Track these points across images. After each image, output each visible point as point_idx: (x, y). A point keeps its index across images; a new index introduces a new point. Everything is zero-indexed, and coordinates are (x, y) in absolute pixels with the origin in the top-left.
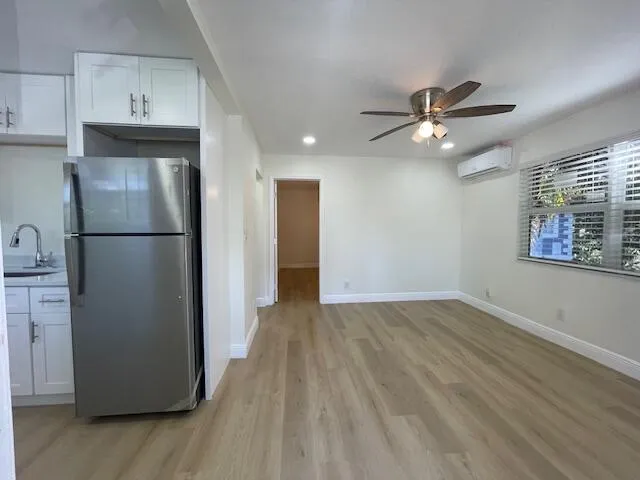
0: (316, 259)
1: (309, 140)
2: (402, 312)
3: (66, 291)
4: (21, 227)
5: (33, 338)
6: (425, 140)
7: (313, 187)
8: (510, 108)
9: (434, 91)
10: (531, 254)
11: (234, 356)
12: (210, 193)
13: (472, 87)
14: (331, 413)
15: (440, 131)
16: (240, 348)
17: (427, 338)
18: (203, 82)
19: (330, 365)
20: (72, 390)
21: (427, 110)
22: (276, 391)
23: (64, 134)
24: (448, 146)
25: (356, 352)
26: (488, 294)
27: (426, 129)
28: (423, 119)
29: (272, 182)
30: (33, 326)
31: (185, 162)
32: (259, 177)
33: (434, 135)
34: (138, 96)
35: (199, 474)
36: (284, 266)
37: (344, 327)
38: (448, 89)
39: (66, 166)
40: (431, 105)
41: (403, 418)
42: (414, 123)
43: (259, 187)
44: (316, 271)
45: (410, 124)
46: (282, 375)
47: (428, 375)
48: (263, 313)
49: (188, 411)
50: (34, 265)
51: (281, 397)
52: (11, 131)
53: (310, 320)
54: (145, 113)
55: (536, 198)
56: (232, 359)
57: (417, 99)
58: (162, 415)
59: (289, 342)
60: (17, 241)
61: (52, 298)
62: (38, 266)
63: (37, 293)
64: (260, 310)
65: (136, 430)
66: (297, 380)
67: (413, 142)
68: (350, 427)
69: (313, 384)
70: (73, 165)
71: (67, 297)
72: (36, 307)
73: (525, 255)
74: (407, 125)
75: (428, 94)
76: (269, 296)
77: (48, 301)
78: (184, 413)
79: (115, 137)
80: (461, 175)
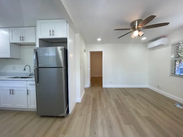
0: (102, 74)
1: (99, 40)
2: (129, 91)
3: (34, 82)
4: (26, 66)
5: (28, 94)
6: (136, 37)
7: (100, 53)
8: (167, 24)
9: (139, 21)
10: (176, 74)
11: (77, 102)
12: (70, 56)
13: (153, 17)
14: (105, 122)
15: (141, 33)
16: (79, 99)
17: (137, 100)
18: (68, 24)
19: (105, 106)
20: (36, 108)
21: (136, 27)
22: (88, 113)
23: (35, 42)
24: (144, 39)
25: (113, 103)
26: (159, 86)
27: (136, 33)
28: (135, 30)
29: (89, 52)
30: (28, 91)
31: (63, 47)
32: (85, 51)
33: (139, 35)
34: (52, 30)
35: (66, 135)
36: (92, 76)
37: (110, 95)
38: (144, 19)
39: (34, 50)
40: (138, 25)
41: (128, 126)
42: (132, 32)
43: (85, 54)
44: (102, 78)
45: (130, 32)
46: (91, 108)
47: (137, 112)
48: (86, 89)
49: (64, 117)
50: (29, 75)
51: (90, 115)
52: (24, 42)
53: (100, 92)
54: (53, 35)
55: (178, 54)
56: (77, 103)
57: (133, 24)
58: (58, 117)
59: (93, 99)
60: (25, 69)
61: (32, 84)
62: (30, 75)
63: (29, 82)
64: (85, 88)
65: (51, 120)
66: (95, 110)
67: (132, 38)
68: (110, 127)
69: (99, 112)
70: (36, 49)
71: (35, 84)
72: (29, 86)
73: (173, 74)
74: (129, 32)
75: (137, 22)
76: (88, 85)
77: (31, 85)
78: (63, 117)
79: (47, 42)
80: (148, 48)
